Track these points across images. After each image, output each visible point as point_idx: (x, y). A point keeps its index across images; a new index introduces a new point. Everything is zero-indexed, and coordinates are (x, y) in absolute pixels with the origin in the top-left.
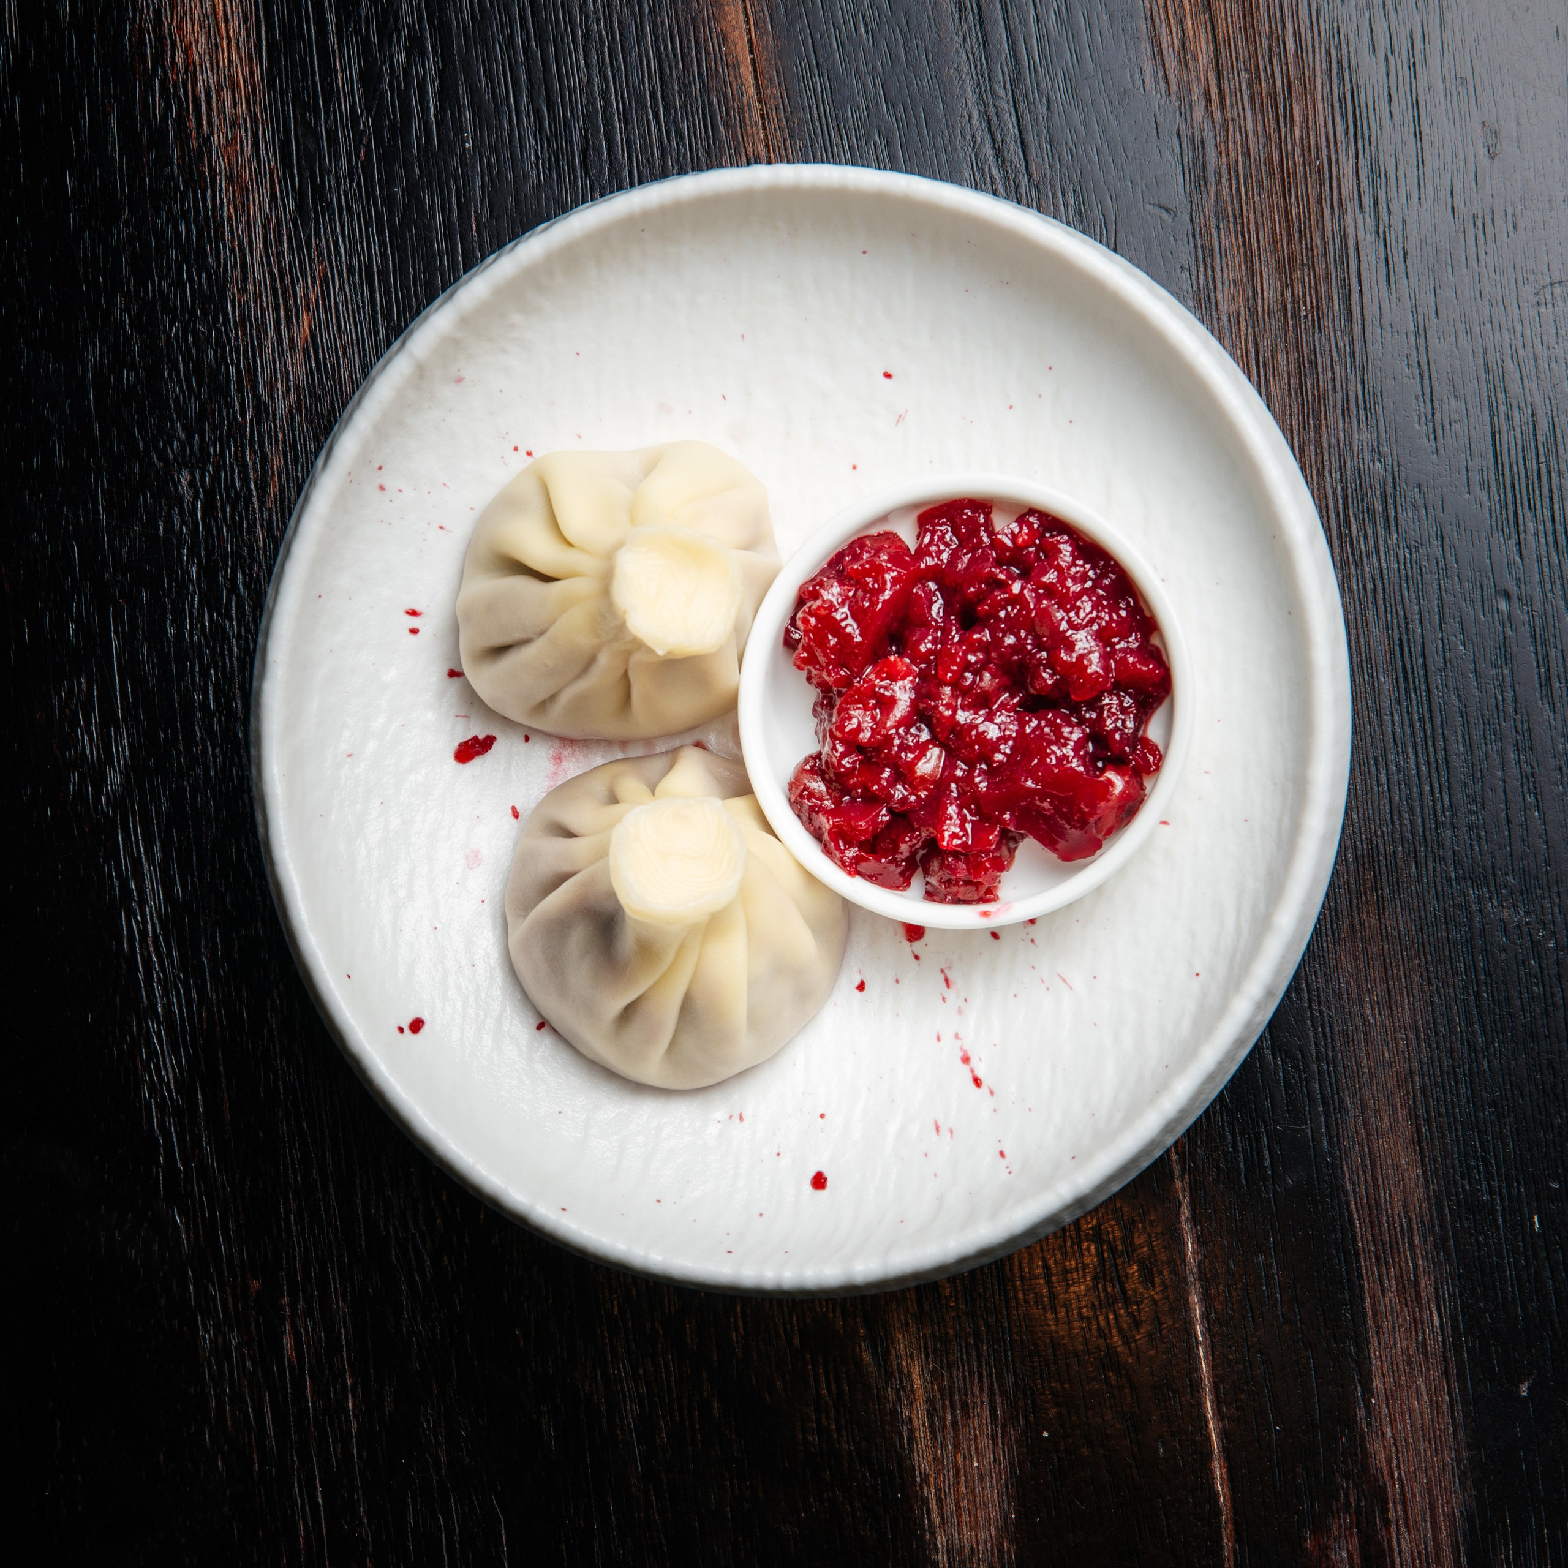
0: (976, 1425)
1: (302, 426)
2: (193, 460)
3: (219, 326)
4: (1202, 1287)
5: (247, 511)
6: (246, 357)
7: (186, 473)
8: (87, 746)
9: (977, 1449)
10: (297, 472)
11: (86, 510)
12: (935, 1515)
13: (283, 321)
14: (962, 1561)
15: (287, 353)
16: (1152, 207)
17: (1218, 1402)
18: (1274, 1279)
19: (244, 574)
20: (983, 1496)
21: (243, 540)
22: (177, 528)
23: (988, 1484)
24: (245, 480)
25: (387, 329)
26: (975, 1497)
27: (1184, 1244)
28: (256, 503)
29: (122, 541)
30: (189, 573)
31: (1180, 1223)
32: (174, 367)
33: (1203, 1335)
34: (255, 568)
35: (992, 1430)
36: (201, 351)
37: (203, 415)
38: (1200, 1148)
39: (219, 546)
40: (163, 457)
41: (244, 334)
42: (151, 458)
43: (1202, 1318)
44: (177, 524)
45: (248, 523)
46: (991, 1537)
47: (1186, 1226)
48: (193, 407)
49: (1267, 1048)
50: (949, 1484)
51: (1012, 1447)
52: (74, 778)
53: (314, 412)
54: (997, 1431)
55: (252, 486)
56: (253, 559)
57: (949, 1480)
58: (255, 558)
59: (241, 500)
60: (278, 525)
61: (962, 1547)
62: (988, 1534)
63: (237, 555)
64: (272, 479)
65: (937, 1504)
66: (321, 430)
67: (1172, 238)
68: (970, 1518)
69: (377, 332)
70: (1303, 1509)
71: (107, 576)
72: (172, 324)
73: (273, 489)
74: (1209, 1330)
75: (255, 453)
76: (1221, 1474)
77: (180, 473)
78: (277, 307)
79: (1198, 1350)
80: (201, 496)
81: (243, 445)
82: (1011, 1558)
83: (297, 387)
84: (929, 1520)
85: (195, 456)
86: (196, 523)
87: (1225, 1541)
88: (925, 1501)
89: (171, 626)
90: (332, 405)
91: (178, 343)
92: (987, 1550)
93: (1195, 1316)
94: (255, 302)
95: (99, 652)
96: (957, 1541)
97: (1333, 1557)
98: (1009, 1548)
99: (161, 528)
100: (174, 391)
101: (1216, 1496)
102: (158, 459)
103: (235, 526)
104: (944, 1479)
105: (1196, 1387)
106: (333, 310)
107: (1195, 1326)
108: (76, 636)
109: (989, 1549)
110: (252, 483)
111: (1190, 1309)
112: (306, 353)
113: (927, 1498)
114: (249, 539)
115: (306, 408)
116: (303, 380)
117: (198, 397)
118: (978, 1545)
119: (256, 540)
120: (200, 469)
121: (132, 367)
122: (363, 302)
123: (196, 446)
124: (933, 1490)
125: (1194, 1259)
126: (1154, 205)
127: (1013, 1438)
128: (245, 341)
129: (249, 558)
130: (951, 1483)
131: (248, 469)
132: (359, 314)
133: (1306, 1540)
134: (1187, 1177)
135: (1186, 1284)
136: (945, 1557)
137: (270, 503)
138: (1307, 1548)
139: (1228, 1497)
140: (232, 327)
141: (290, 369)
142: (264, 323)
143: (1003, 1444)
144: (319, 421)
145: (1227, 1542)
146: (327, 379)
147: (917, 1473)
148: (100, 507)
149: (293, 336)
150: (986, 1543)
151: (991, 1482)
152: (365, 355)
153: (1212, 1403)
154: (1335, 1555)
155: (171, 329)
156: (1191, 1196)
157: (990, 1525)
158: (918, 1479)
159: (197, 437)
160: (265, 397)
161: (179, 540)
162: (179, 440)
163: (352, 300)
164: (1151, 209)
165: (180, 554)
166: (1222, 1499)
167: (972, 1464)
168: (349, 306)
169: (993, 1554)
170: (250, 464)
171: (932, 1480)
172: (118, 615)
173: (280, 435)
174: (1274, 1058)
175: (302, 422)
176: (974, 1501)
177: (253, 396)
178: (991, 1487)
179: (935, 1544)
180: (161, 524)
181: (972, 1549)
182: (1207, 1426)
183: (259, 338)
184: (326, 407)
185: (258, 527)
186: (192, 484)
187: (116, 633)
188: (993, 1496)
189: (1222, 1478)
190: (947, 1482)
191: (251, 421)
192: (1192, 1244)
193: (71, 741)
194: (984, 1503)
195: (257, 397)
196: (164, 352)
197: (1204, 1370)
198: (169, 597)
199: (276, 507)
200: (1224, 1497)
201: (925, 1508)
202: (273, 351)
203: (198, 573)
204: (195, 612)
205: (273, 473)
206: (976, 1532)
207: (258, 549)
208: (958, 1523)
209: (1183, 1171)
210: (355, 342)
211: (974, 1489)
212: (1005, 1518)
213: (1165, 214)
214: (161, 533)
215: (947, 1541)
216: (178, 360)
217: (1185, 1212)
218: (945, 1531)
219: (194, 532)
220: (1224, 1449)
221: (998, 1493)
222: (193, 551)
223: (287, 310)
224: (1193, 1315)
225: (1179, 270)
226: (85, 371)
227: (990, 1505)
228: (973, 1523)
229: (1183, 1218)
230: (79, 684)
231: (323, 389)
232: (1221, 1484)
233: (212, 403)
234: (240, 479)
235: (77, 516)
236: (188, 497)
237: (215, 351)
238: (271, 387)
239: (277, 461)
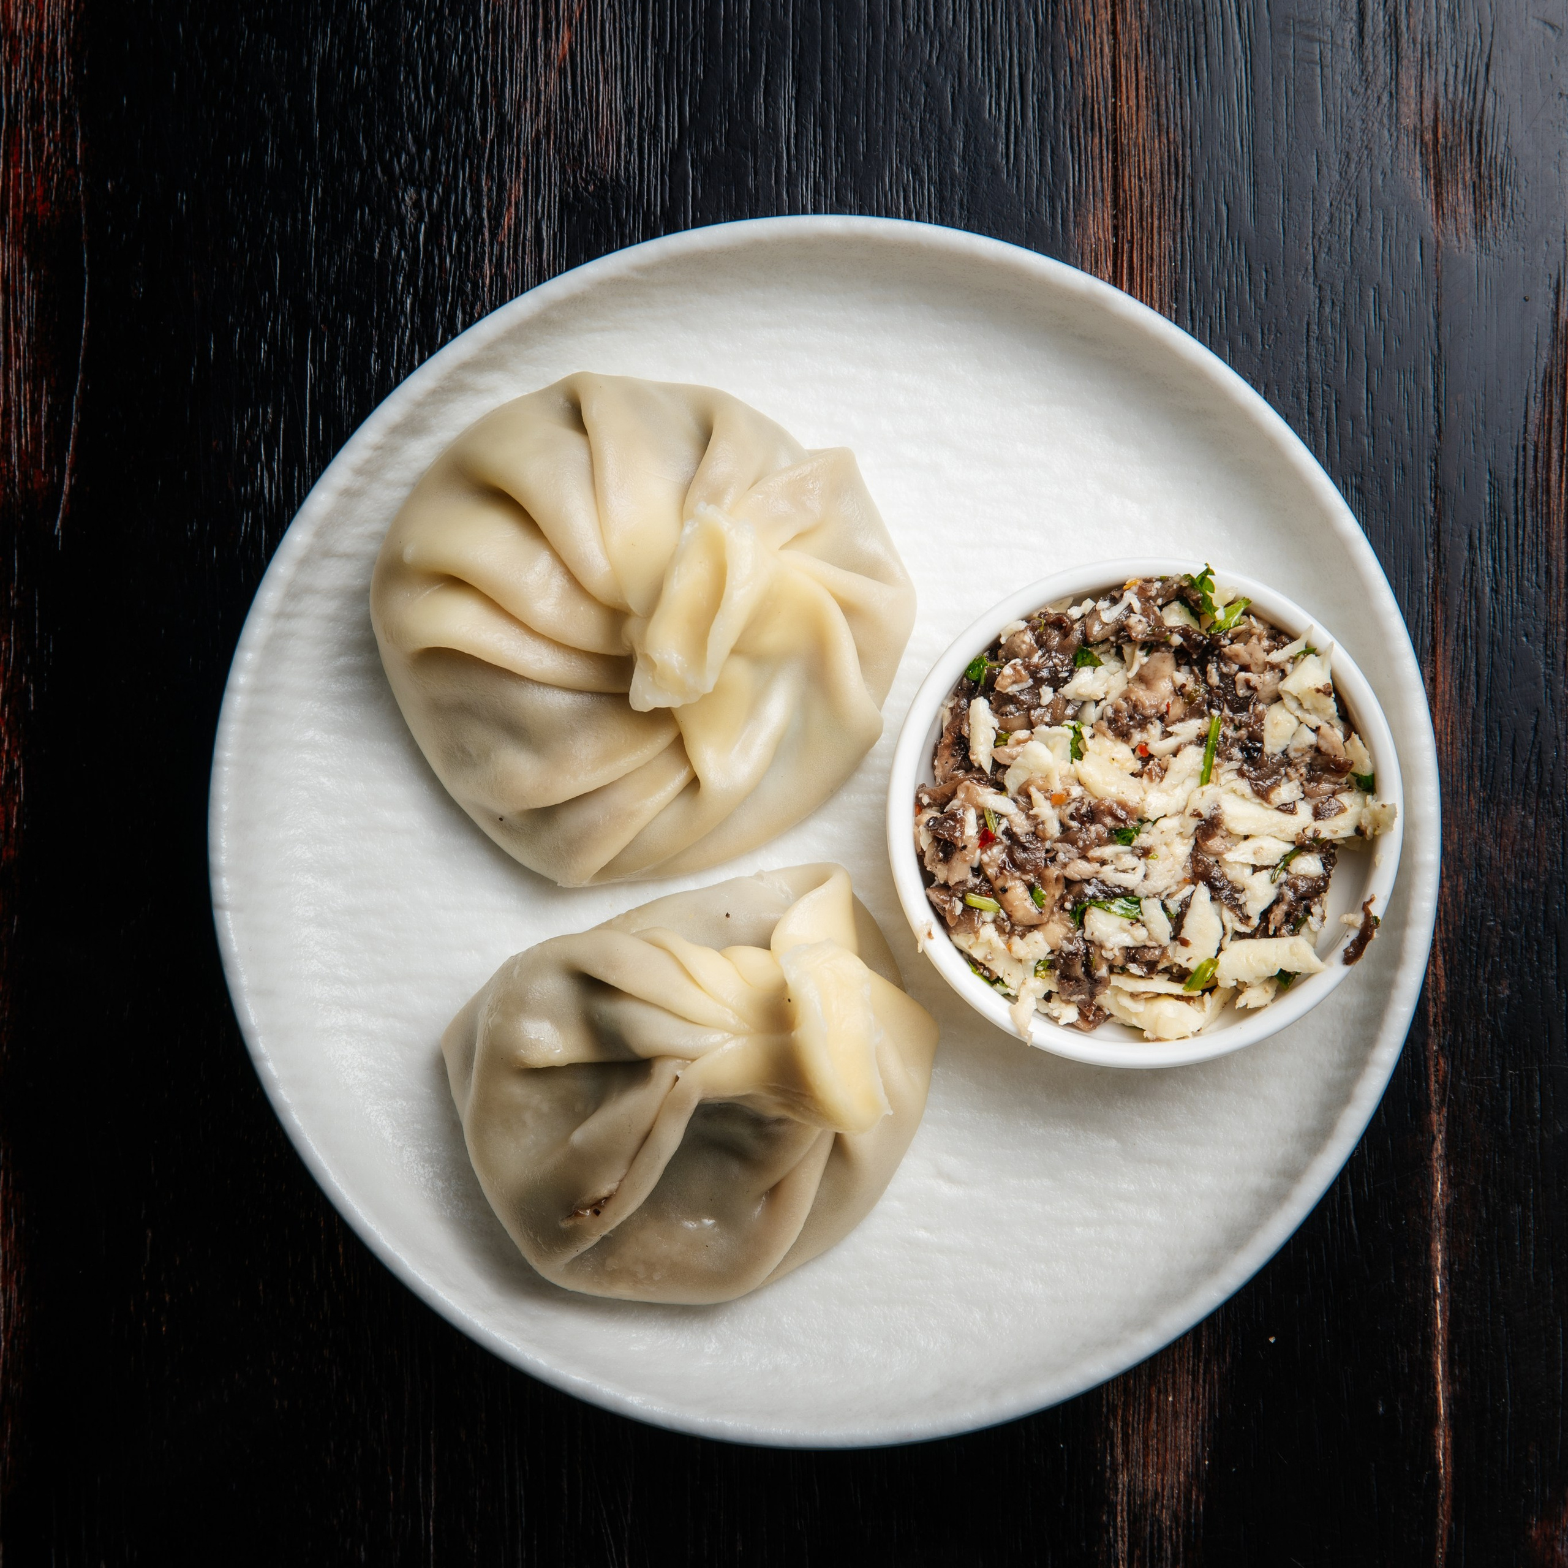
0: (1176, 1357)
1: (549, 155)
2: (422, 177)
3: (468, 30)
4: (1447, 1233)
5: (476, 242)
6: (494, 70)
7: (411, 191)
8: (266, 485)
9: (1174, 1383)
10: (537, 205)
11: (295, 220)
12: (1119, 1451)
13: (540, 33)
14: (1144, 1506)
15: (541, 70)
16: (1535, 21)
17: (1450, 1363)
18: (1529, 1234)
19: (464, 313)
20: (1175, 1437)
21: (467, 274)
22: (395, 252)
23: (1182, 1424)
24: (477, 207)
25: (657, 56)
26: (1166, 1436)
27: (1434, 1184)
28: (487, 234)
29: (331, 259)
30: (403, 304)
31: (1431, 1160)
32: (412, 71)
33: (1442, 1287)
34: (478, 307)
35: (1194, 1365)
36: (445, 57)
37: (438, 129)
38: (1464, 1079)
39: (440, 277)
40: (388, 169)
41: (495, 42)
42: (374, 170)
43: (1443, 1267)
44: (396, 247)
45: (476, 256)
46: (1179, 1482)
47: (1438, 1165)
48: (428, 119)
49: (1552, 978)
50: (1139, 1419)
51: (1214, 1387)
52: (248, 518)
53: (564, 140)
54: (1199, 1366)
55: (485, 215)
56: (476, 297)
57: (1139, 1415)
58: (478, 295)
59: (469, 230)
60: (508, 262)
61: (1145, 1490)
62: (1175, 1479)
63: (460, 291)
64: (508, 209)
65: (1122, 1439)
66: (569, 161)
67: (1554, 59)
68: (1158, 1458)
69: (645, 59)
70: (1533, 1492)
71: (310, 296)
72: (415, 22)
73: (508, 220)
74: (1450, 1282)
75: (493, 179)
76: (1445, 1443)
77: (405, 191)
78: (535, 17)
79: (1435, 1303)
80: (426, 220)
81: (479, 167)
82: (1199, 1508)
83: (548, 110)
84: (1112, 1456)
85: (424, 174)
86: (416, 249)
87: (1441, 1517)
88: (1110, 1435)
89: (376, 361)
90: (585, 135)
91: (419, 44)
92: (1173, 1497)
93: (1436, 1265)
94: (512, 8)
95: (291, 379)
96: (1141, 1483)
97: (1559, 1549)
98: (1197, 1497)
99: (377, 250)
100: (409, 98)
101: (1437, 1467)
102: (382, 171)
103: (460, 258)
104: (1134, 1412)
105: (1428, 1342)
106: (598, 27)
107: (1435, 1276)
108: (268, 359)
109: (1175, 1495)
110: (485, 211)
111: (1431, 1256)
112: (562, 72)
113: (1113, 1432)
114: (474, 274)
115: (555, 135)
116: (555, 103)
117: (435, 108)
118: (1163, 1490)
119: (483, 277)
120: (428, 188)
121: (365, 65)
122: (633, 23)
123: (427, 163)
124: (1120, 1424)
125: (1442, 1201)
126: (1538, 19)
127: (1216, 1376)
128: (495, 50)
129: (473, 295)
130: (1141, 1418)
131: (482, 195)
132: (627, 36)
133: (1531, 1527)
134: (1445, 1110)
135: (1430, 1228)
136: (1125, 1498)
137: (503, 235)
138: (1531, 1537)
139: (1449, 1470)
140: (483, 33)
141: (543, 88)
142: (519, 33)
143: (1204, 1381)
144: (568, 150)
145: (1443, 1519)
146: (583, 104)
147: (1104, 1402)
148: (311, 218)
149: (550, 52)
150: (1172, 1488)
151: (1186, 1422)
152: (628, 83)
153: (1444, 1363)
154: (1562, 1548)
155: (413, 27)
156: (1447, 1132)
157: (1179, 1469)
158: (1105, 1410)
159: (428, 152)
160: (510, 117)
161: (395, 266)
162: (408, 153)
163: (621, 19)
164: (1534, 24)
165: (395, 282)
166: (1442, 1471)
167: (1167, 1399)
168: (617, 25)
169: (1179, 1502)
170: (485, 189)
171: (1120, 1412)
172: (317, 341)
173: (523, 162)
174: (1559, 989)
175: (549, 150)
176: (1165, 1441)
177: (497, 114)
178: (1186, 1427)
179: (1116, 1484)
180: (378, 245)
181: (1156, 1493)
182: (1435, 1388)
183: (511, 50)
184: (578, 137)
185: (486, 261)
186: (417, 204)
187: (313, 361)
188: (1186, 1437)
189: (1444, 1447)
190: (1136, 1416)
191: (492, 142)
192: (1442, 1184)
193: (249, 475)
194: (1175, 1444)
195: (501, 115)
196: (403, 52)
197: (1440, 1325)
198: (378, 327)
199: (509, 242)
200: (1445, 1469)
201: (1108, 1443)
202: (526, 66)
203: (413, 305)
204: (405, 348)
205: (510, 203)
206: (1163, 1475)
207: (483, 286)
208: (1144, 1463)
209: (1442, 1101)
210: (619, 67)
211: (1166, 1427)
212: (1198, 1463)
213: (1549, 32)
214: (376, 255)
215: (1130, 1482)
216: (417, 63)
217: (1439, 1148)
218: (1128, 1469)
219: (414, 259)
220: (1451, 1416)
221: (1192, 1435)
222: (410, 279)
223: (547, 22)
224: (1434, 1263)
225: (1556, 96)
226: (310, 63)
227: (1182, 1448)
228: (1161, 1465)
229: (1435, 1155)
230: (265, 413)
231: (577, 114)
232: (1444, 1455)
233: (450, 116)
234: (473, 206)
235: (283, 225)
236: (410, 219)
237: (460, 59)
238: (519, 106)
239: (516, 190)
